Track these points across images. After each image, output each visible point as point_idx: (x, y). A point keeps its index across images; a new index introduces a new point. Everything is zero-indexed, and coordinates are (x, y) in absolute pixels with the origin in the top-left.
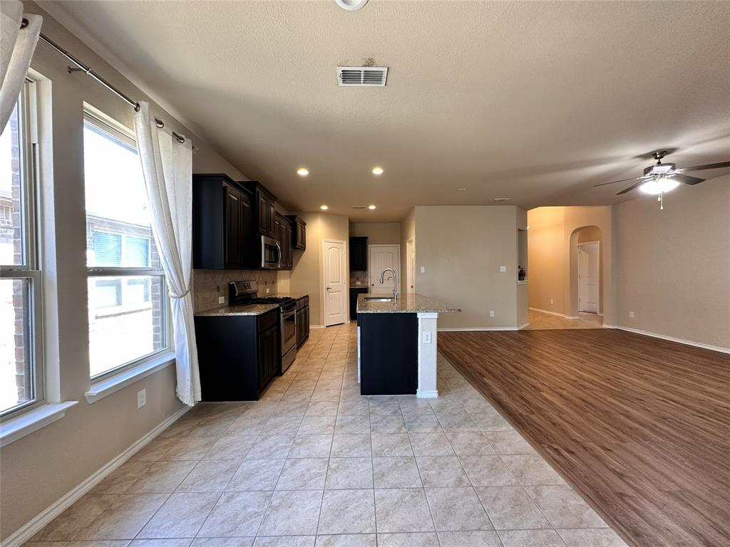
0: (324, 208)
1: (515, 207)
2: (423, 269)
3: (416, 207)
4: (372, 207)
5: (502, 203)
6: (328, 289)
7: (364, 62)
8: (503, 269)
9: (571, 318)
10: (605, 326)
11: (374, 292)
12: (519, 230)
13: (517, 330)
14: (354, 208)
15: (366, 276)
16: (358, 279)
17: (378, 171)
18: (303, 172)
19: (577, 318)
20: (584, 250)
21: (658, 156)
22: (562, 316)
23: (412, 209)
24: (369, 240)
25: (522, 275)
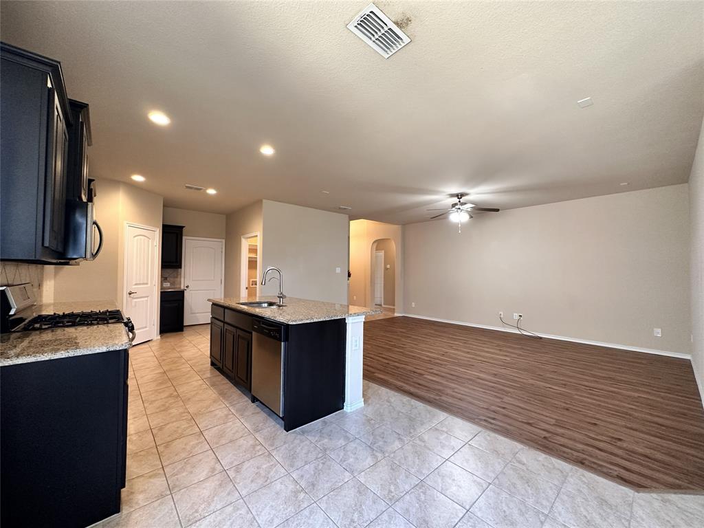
0: (138, 178)
1: (347, 216)
3: (265, 201)
4: (211, 192)
6: (130, 294)
7: (399, 18)
8: (338, 270)
10: (396, 315)
14: (187, 187)
15: (178, 276)
16: (166, 278)
17: (267, 150)
18: (159, 118)
21: (459, 197)
23: (258, 203)
24: (184, 230)
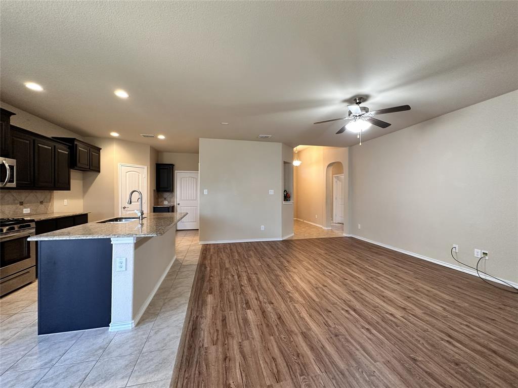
0: (115, 134)
1: (281, 144)
2: (206, 192)
3: (200, 139)
4: (161, 137)
5: (265, 139)
6: (124, 208)
8: (271, 192)
9: (326, 229)
10: (344, 235)
11: (180, 210)
12: (285, 163)
13: (281, 240)
15: (173, 197)
16: (165, 199)
19: (330, 228)
20: (338, 180)
21: (358, 101)
22: (321, 227)
24: (175, 167)
25: (287, 197)
